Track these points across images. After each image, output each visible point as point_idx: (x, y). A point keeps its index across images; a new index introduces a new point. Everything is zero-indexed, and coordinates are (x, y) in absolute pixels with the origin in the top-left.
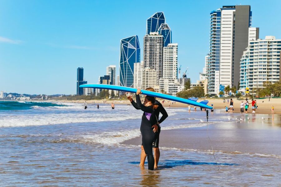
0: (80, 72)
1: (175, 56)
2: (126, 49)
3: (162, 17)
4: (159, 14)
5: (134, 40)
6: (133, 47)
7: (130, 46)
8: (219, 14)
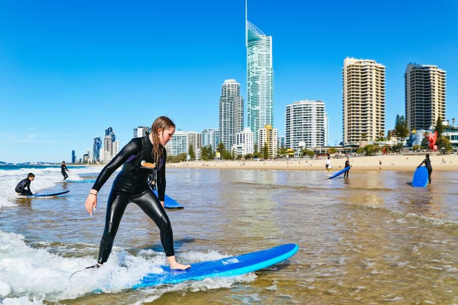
2: (95, 143)
4: (110, 128)
6: (99, 142)
7: (97, 141)
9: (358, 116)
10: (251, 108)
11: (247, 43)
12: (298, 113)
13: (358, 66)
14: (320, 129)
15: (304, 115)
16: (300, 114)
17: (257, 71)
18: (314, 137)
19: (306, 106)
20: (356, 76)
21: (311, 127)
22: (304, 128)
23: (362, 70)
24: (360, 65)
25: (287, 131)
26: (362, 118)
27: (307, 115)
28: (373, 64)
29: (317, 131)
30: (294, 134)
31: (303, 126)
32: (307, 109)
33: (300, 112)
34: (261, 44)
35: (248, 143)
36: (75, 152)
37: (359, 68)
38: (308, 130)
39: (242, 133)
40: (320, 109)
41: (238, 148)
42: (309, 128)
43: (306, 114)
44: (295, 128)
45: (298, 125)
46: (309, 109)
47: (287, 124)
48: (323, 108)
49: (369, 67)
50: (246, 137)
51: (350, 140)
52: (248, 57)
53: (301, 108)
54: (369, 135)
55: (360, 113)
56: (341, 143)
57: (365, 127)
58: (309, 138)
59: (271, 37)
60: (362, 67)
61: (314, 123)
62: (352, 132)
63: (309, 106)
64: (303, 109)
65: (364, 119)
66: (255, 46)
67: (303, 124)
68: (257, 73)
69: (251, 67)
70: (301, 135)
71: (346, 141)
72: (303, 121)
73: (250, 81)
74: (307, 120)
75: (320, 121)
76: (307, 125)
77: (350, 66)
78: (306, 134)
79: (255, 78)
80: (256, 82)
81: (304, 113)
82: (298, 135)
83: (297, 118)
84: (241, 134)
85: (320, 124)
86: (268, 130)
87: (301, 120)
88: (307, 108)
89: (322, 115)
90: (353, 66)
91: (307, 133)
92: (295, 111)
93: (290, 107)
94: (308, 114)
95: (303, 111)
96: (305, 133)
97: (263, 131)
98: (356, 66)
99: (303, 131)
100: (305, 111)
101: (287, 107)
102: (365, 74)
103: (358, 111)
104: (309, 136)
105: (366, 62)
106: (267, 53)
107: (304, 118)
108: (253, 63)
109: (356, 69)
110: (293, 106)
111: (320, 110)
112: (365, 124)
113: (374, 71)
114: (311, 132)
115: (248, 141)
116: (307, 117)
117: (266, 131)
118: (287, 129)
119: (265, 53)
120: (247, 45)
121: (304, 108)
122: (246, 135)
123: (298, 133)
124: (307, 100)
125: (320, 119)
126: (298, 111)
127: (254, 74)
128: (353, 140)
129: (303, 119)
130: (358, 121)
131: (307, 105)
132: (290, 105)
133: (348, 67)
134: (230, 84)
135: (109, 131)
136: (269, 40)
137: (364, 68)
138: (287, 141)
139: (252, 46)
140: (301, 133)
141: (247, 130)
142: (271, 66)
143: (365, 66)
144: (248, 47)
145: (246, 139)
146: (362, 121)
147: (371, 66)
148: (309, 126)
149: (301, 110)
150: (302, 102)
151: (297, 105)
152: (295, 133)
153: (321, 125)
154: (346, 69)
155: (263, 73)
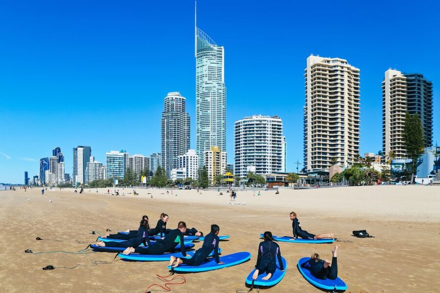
0: (26, 174)
1: (63, 168)
2: (42, 163)
3: (60, 149)
4: (58, 148)
5: (46, 159)
6: (46, 163)
7: (44, 162)
8: (76, 149)
9: (325, 133)
10: (200, 129)
11: (196, 54)
12: (250, 131)
13: (325, 66)
14: (276, 152)
15: (257, 134)
16: (252, 132)
17: (207, 85)
18: (269, 163)
19: (258, 122)
20: (323, 79)
21: (265, 150)
22: (257, 150)
23: (330, 71)
24: (328, 64)
25: (236, 154)
26: (330, 137)
27: (261, 134)
28: (344, 65)
29: (273, 155)
30: (244, 158)
31: (255, 148)
32: (261, 126)
33: (252, 129)
34: (212, 55)
35: (193, 168)
36: (28, 174)
37: (327, 68)
38: (261, 153)
39: (185, 155)
40: (277, 127)
41: (178, 173)
42: (262, 151)
43: (259, 132)
44: (246, 150)
45: (250, 147)
46: (262, 126)
47: (236, 145)
48: (280, 126)
49: (339, 68)
50: (189, 160)
51: (315, 166)
52: (197, 69)
53: (253, 124)
54: (339, 160)
55: (328, 129)
56: (304, 170)
57: (334, 150)
58: (262, 164)
59: (222, 47)
60: (331, 67)
61: (269, 145)
62: (317, 155)
63: (263, 122)
64: (255, 126)
65: (332, 139)
66: (205, 57)
67: (255, 145)
68: (207, 88)
69: (200, 81)
70: (253, 159)
71: (309, 168)
72: (255, 141)
73: (199, 98)
74: (261, 140)
75: (276, 142)
76: (261, 146)
77: (314, 66)
78: (259, 158)
79: (205, 95)
80: (206, 99)
81: (256, 131)
82: (249, 159)
83: (249, 137)
84: (184, 157)
85: (276, 146)
86: (214, 153)
87: (254, 140)
88: (260, 124)
89: (279, 135)
90: (319, 65)
91: (260, 156)
92: (245, 128)
93: (239, 123)
94: (262, 132)
95: (255, 129)
96: (257, 156)
97: (209, 154)
98: (323, 66)
99: (255, 154)
100: (258, 129)
101: (237, 124)
102: (334, 78)
103: (326, 127)
104: (262, 161)
105: (336, 62)
106: (219, 66)
107: (257, 137)
108: (202, 76)
109: (323, 70)
110: (244, 122)
111: (277, 129)
112: (334, 145)
113: (346, 74)
114: (265, 156)
115: (193, 165)
116: (261, 137)
117: (212, 154)
118: (236, 151)
119: (216, 65)
120: (196, 56)
121: (257, 124)
122: (189, 158)
123: (250, 156)
124: (261, 116)
125: (276, 139)
126: (250, 128)
127: (204, 90)
128: (319, 166)
129: (255, 138)
130: (325, 140)
131: (260, 121)
132: (240, 121)
133: (312, 68)
134: (174, 97)
135: (57, 151)
136: (221, 51)
137: (334, 69)
138: (236, 166)
139: (201, 56)
140: (253, 156)
141: (191, 153)
142: (223, 81)
143: (335, 66)
144: (198, 57)
145: (189, 163)
146: (331, 141)
147: (342, 67)
148: (262, 148)
149: (253, 128)
150: (254, 118)
151: (249, 121)
152: (246, 156)
153: (278, 147)
154: (309, 69)
155: (214, 89)
